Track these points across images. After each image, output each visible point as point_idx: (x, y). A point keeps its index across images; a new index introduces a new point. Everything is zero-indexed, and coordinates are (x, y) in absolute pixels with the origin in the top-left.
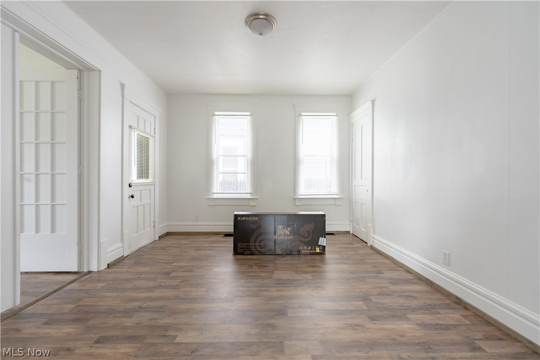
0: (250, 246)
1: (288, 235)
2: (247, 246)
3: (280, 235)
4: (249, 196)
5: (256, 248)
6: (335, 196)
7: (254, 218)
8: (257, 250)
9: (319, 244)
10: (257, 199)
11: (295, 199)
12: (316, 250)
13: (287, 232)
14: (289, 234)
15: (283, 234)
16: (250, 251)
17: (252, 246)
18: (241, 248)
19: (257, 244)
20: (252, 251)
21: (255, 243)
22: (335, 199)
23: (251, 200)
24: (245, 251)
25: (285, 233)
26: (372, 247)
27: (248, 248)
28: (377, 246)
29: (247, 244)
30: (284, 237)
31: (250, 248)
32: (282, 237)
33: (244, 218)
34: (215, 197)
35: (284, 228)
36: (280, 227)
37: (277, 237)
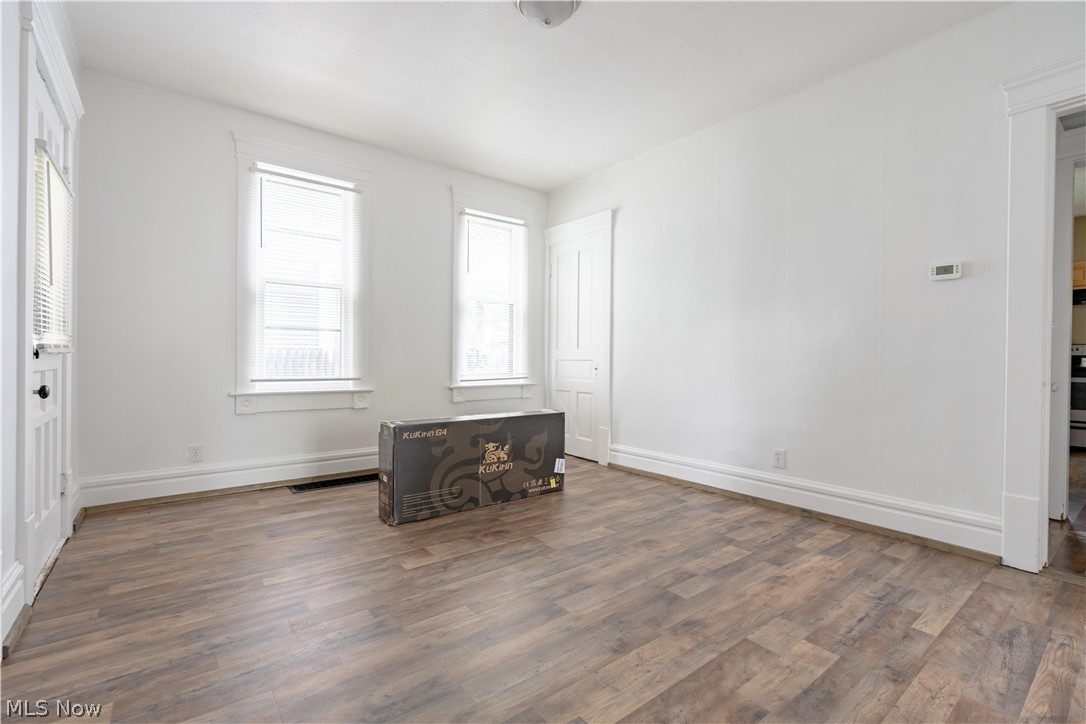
0: (429, 498)
1: (504, 462)
2: (425, 498)
3: (491, 464)
4: (350, 386)
5: (442, 501)
6: (521, 382)
7: (440, 433)
8: (445, 505)
9: (556, 471)
10: (369, 392)
11: (451, 389)
12: (549, 484)
13: (503, 455)
14: (506, 459)
15: (496, 460)
16: (429, 509)
17: (435, 497)
18: (409, 507)
19: (445, 490)
20: (434, 508)
21: (441, 488)
22: (522, 386)
23: (355, 395)
24: (421, 510)
25: (499, 458)
26: (611, 467)
27: (426, 504)
28: (623, 461)
29: (423, 494)
30: (498, 467)
31: (431, 503)
32: (495, 466)
33: (417, 435)
34: (256, 391)
35: (497, 448)
36: (491, 446)
37: (485, 469)
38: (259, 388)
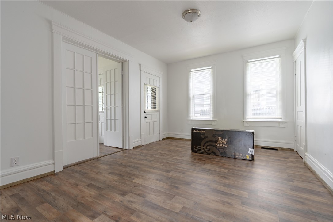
0: (200, 148)
1: (225, 144)
2: (199, 148)
3: (220, 144)
4: (211, 119)
5: (204, 150)
6: (279, 120)
7: (203, 132)
8: (205, 151)
9: (249, 153)
10: (216, 121)
11: (244, 121)
12: (246, 157)
14: (226, 143)
15: (222, 143)
16: (200, 151)
17: (202, 148)
18: (195, 149)
19: (205, 147)
20: (202, 151)
21: (204, 146)
22: (279, 122)
23: (212, 121)
24: (198, 151)
25: (223, 143)
27: (199, 149)
28: (308, 163)
29: (199, 147)
30: (223, 145)
31: (201, 149)
32: (221, 145)
33: (197, 131)
34: (191, 119)
35: (222, 139)
36: (220, 138)
37: (218, 145)
38: (192, 118)
